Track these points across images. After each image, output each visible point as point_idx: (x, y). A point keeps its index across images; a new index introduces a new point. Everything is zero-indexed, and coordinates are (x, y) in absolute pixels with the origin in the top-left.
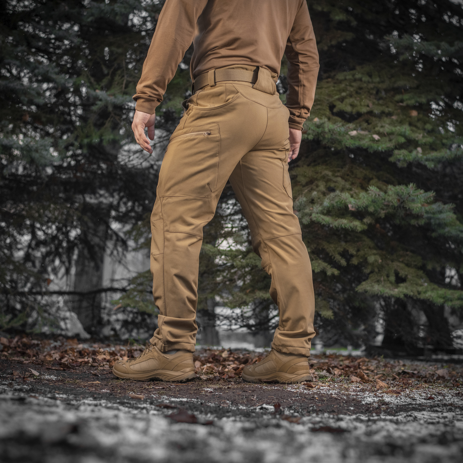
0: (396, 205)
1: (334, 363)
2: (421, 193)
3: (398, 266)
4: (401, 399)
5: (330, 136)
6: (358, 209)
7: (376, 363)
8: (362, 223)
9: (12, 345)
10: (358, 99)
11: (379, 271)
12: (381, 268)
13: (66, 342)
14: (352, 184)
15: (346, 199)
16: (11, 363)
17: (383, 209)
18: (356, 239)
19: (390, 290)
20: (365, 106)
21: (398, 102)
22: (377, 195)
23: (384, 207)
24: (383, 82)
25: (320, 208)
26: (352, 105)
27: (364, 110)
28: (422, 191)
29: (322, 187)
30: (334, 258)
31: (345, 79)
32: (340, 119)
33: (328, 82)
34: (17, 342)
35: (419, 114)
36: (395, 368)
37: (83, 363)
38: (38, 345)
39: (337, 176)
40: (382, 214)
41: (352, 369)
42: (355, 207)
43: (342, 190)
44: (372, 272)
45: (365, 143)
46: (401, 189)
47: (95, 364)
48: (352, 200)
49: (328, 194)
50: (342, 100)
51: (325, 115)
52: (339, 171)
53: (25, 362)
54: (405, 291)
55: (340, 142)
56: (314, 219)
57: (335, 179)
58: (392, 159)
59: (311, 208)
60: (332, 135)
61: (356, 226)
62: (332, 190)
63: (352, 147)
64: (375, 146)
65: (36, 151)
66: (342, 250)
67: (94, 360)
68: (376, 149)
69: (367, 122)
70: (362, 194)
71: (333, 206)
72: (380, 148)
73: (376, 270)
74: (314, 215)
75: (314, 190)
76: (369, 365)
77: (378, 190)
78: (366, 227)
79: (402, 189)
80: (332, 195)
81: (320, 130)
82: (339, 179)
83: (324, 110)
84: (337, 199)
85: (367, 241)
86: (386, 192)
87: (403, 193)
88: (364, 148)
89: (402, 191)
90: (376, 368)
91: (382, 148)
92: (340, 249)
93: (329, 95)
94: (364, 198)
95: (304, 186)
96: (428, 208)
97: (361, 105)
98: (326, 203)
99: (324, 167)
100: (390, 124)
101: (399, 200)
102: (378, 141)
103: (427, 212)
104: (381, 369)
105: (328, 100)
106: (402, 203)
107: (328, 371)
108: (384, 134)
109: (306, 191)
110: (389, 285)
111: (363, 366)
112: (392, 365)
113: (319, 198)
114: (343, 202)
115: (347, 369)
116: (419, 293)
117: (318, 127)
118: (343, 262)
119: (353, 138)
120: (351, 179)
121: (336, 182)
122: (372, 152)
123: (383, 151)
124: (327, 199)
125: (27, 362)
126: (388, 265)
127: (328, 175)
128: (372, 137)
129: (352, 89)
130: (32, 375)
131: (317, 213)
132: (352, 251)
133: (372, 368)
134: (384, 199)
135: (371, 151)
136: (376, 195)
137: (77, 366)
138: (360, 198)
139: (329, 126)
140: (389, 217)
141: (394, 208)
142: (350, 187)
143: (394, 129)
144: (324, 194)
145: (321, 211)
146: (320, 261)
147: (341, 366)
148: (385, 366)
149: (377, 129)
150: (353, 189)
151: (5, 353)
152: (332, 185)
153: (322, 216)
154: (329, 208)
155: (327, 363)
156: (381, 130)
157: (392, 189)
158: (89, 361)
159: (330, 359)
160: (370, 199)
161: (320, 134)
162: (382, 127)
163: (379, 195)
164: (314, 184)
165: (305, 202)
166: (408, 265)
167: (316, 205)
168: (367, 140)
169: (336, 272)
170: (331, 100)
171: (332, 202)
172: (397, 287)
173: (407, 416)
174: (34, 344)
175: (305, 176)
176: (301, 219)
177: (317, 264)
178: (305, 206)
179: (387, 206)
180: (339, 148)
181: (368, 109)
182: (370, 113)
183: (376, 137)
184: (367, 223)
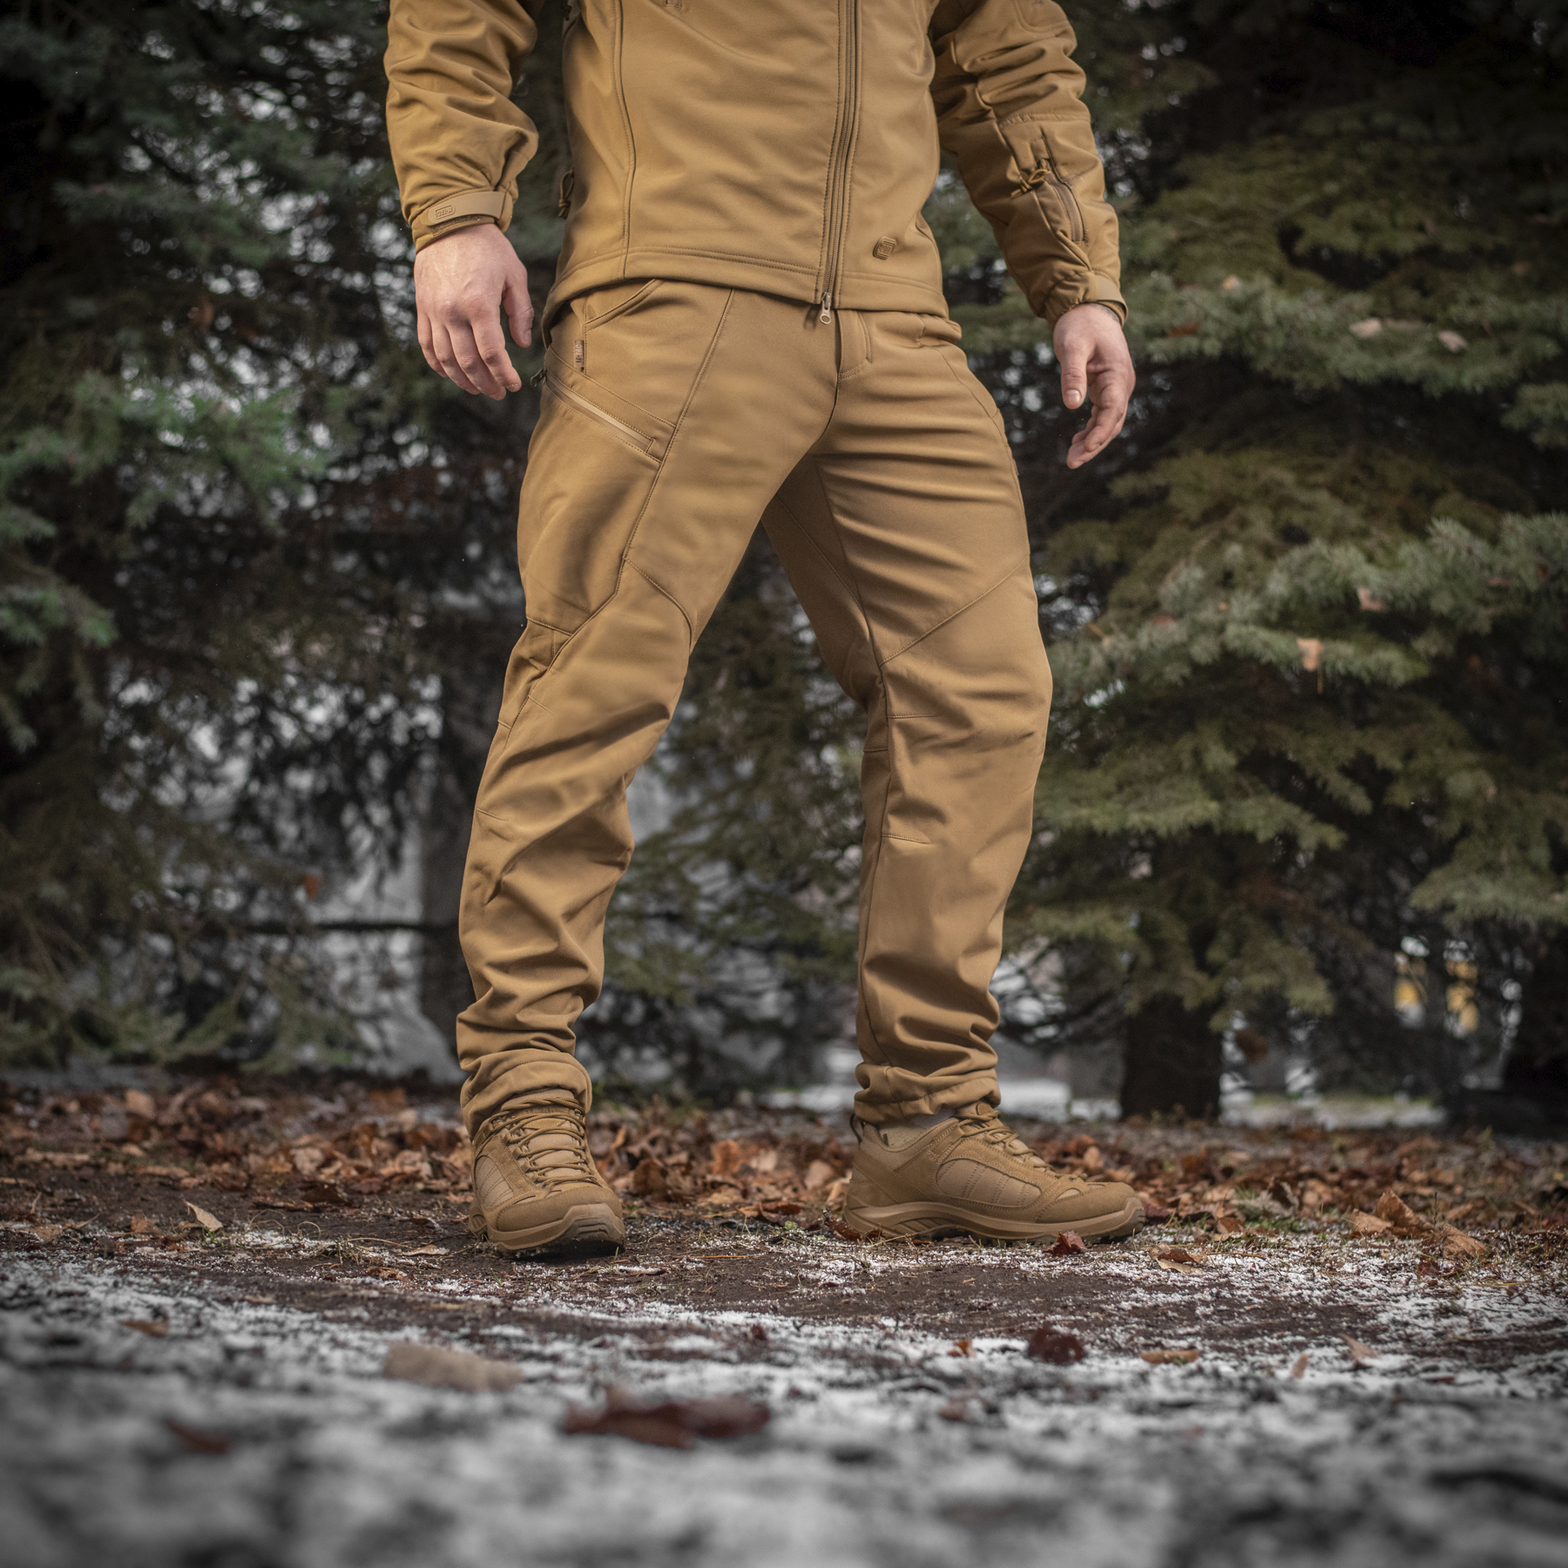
0: (1533, 586)
1: (1312, 1160)
3: (1558, 807)
4: (1526, 1301)
5: (1280, 342)
6: (1392, 604)
7: (1467, 1159)
8: (1410, 653)
9: (167, 1119)
10: (1384, 203)
11: (1491, 828)
12: (1494, 815)
13: (366, 1100)
14: (1372, 513)
15: (1351, 569)
16: (138, 1185)
17: (1485, 603)
19: (1537, 897)
20: (1408, 227)
21: (1529, 211)
22: (1464, 554)
23: (1490, 596)
24: (1474, 140)
25: (1255, 605)
26: (1360, 227)
27: (1405, 243)
29: (1262, 529)
30: (1325, 784)
31: (1337, 134)
32: (1317, 279)
33: (1274, 148)
34: (185, 1106)
36: (1531, 1177)
37: (396, 1179)
38: (257, 1115)
39: (1314, 487)
40: (1483, 619)
41: (1371, 1184)
42: (1384, 599)
43: (1335, 537)
44: (1465, 831)
45: (1411, 362)
46: (1552, 527)
47: (441, 1184)
48: (1373, 574)
49: (1284, 552)
50: (1325, 207)
51: (1263, 265)
52: (1320, 468)
53: (186, 1181)
55: (1320, 362)
56: (1235, 644)
57: (1304, 497)
58: (1514, 419)
59: (1223, 606)
60: (1288, 336)
61: (1389, 667)
62: (1295, 536)
63: (1363, 376)
64: (1449, 374)
65: (241, 434)
66: (1351, 755)
67: (438, 1169)
68: (1450, 384)
69: (1421, 287)
70: (1409, 550)
71: (1304, 596)
72: (1466, 381)
73: (1480, 824)
74: (1232, 630)
75: (1232, 538)
76: (1440, 1165)
77: (1466, 533)
78: (1423, 670)
79: (1554, 527)
80: (1297, 554)
81: (1244, 321)
82: (1323, 497)
83: (1262, 247)
84: (1313, 571)
85: (1442, 721)
86: (1494, 541)
87: (1558, 541)
88: (1410, 379)
89: (1556, 535)
90: (1465, 1175)
91: (1476, 380)
92: (1346, 754)
93: (1279, 195)
94: (1416, 562)
95: (1194, 526)
97: (1394, 225)
98: (1278, 585)
99: (1267, 454)
100: (1501, 293)
101: (1544, 569)
102: (1460, 354)
104: (1481, 1181)
105: (1273, 212)
106: (1554, 578)
107: (1278, 1195)
108: (1482, 328)
109: (1204, 542)
110: (1530, 878)
111: (1412, 1170)
112: (1525, 1166)
113: (1251, 568)
114: (1339, 581)
115: (1354, 1183)
117: (1237, 307)
118: (1360, 801)
119: (1365, 344)
120: (1365, 496)
121: (1308, 507)
122: (1437, 394)
123: (1479, 389)
124: (1281, 571)
125: (195, 1181)
126: (1520, 804)
127: (1280, 484)
128: (1438, 341)
129: (1361, 170)
130: (198, 1232)
131: (1245, 622)
132: (1387, 757)
133: (1447, 1177)
134: (1491, 568)
135: (1435, 390)
136: (1458, 553)
137: (371, 1193)
138: (1401, 565)
139: (1276, 303)
140: (1508, 633)
141: (1527, 597)
142: (1362, 523)
143: (1516, 311)
144: (1269, 552)
145: (1260, 613)
146: (1273, 800)
147: (1334, 1170)
148: (1497, 1168)
149: (1454, 311)
150: (1374, 530)
151: (134, 1150)
152: (1298, 518)
153: (1264, 634)
154: (1286, 603)
155: (1286, 1161)
156: (1471, 315)
157: (1518, 529)
158: (418, 1172)
159: (1301, 1146)
160: (1438, 568)
161: (1247, 334)
162: (1474, 302)
163: (1470, 552)
164: (1232, 516)
165: (1201, 583)
167: (1239, 592)
168: (1418, 351)
169: (1333, 837)
170: (1285, 210)
171: (1297, 580)
172: (1560, 885)
173: (1538, 1369)
174: (243, 1113)
175: (1197, 490)
176: (1184, 645)
177: (1262, 811)
178: (1200, 598)
179: (1500, 590)
180: (1318, 384)
181: (1421, 239)
182: (1430, 254)
183: (1452, 340)
184: (1427, 653)
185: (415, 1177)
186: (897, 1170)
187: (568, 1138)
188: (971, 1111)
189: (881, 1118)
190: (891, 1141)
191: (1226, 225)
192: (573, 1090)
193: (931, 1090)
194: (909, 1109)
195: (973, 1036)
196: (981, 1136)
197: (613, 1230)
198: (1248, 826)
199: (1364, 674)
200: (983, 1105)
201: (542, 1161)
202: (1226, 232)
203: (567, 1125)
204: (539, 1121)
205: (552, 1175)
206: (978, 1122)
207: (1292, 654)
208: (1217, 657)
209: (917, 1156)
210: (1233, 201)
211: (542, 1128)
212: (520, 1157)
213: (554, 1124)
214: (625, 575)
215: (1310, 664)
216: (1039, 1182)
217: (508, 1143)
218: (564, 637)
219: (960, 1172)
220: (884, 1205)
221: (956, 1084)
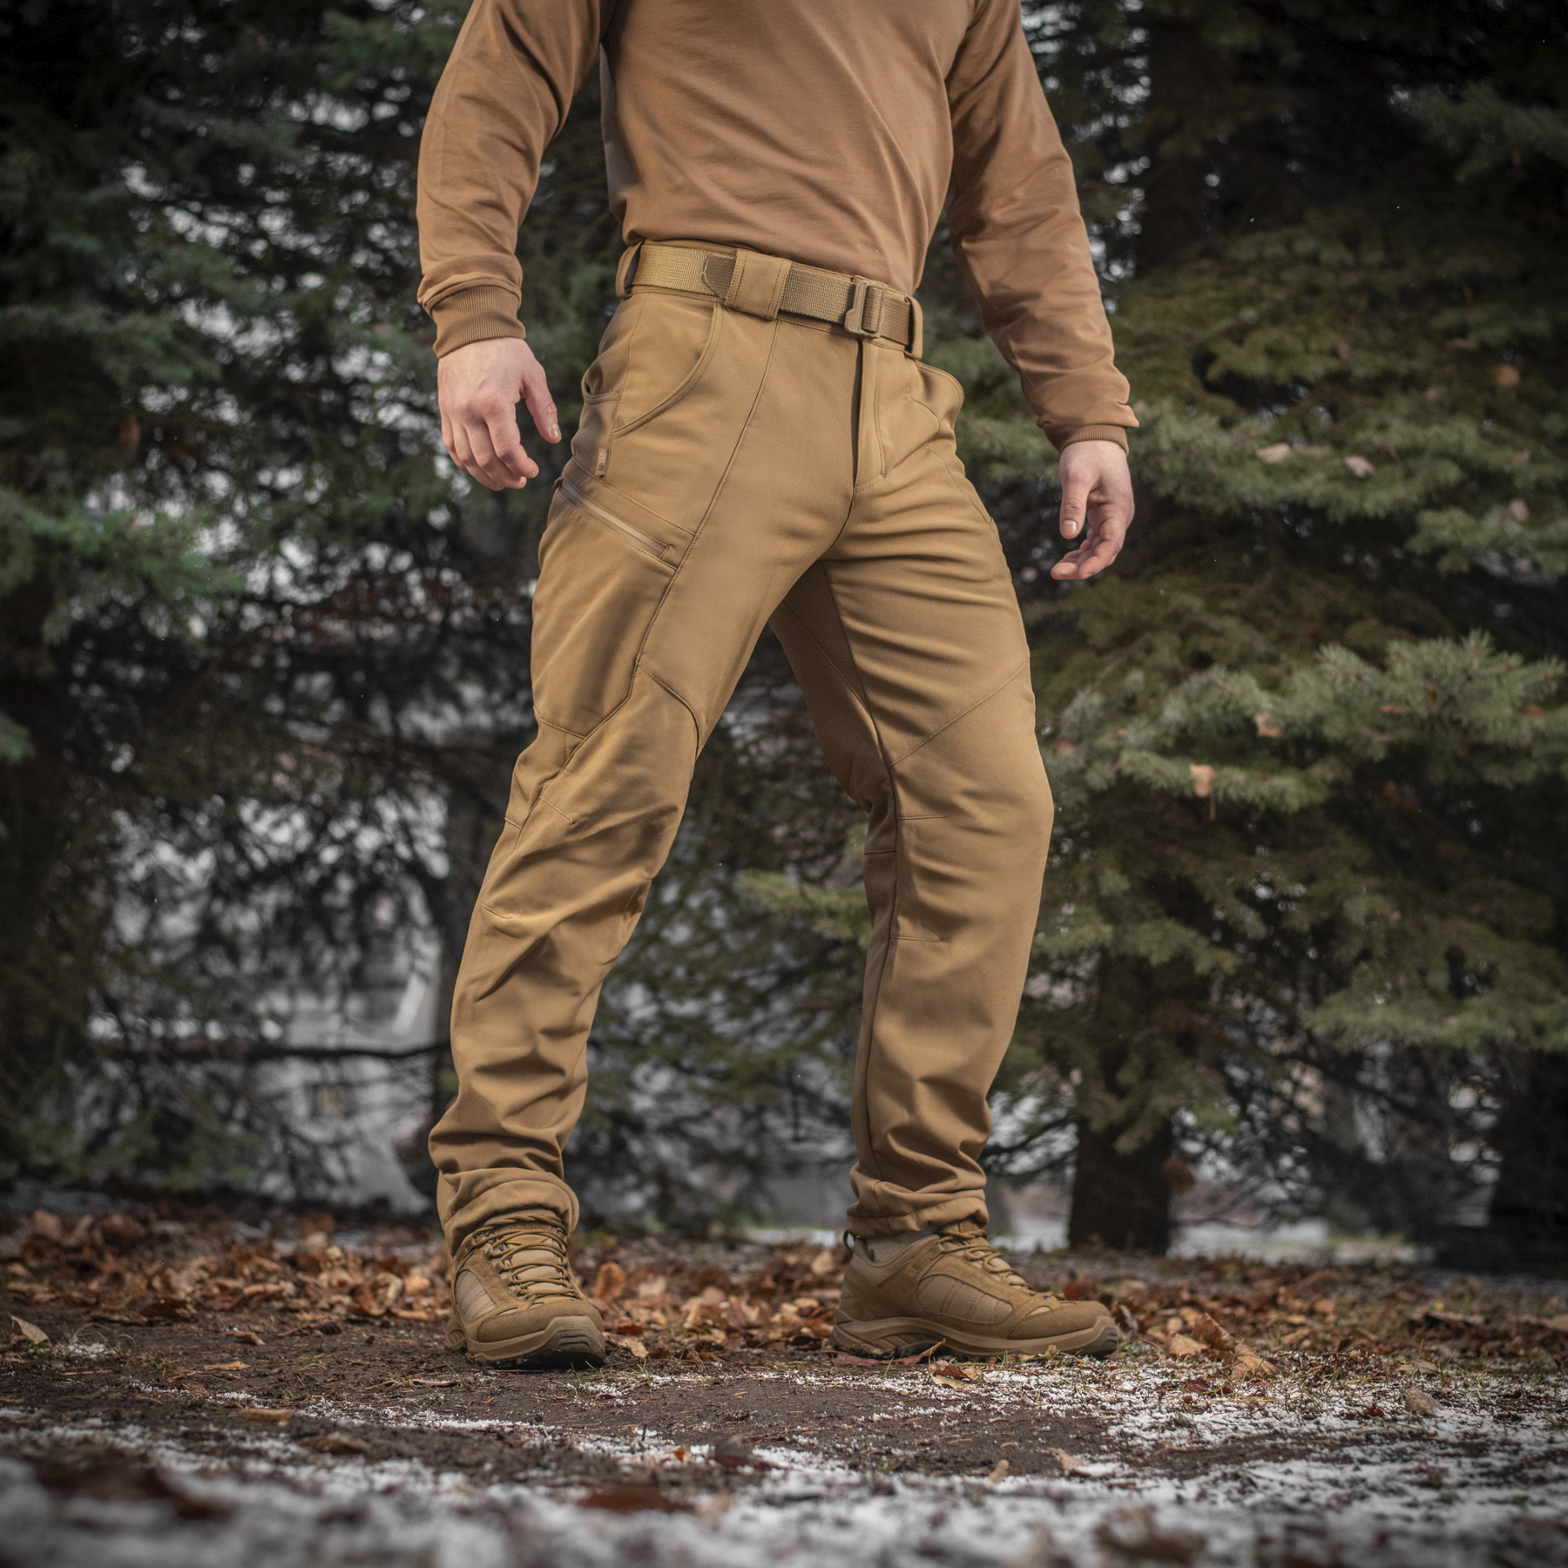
0: (1423, 712)
2: (1510, 669)
3: (1465, 932)
5: (1179, 466)
6: (1286, 731)
8: (1307, 780)
10: (1301, 328)
11: (1391, 953)
12: (1395, 938)
14: (1284, 639)
15: (1244, 695)
17: (1382, 730)
18: (1304, 839)
19: (1429, 1020)
20: (1321, 352)
21: (1449, 334)
22: (1353, 679)
23: (1389, 724)
24: (1399, 265)
25: (1152, 732)
26: (1274, 353)
27: (1316, 368)
28: (1515, 660)
29: (1166, 652)
31: (1261, 259)
32: (1229, 405)
33: (1199, 273)
34: (91, 1228)
35: (1524, 376)
39: (1222, 613)
40: (1378, 747)
42: (1277, 726)
43: (1236, 665)
44: (1366, 955)
45: (1313, 487)
46: (1438, 653)
48: (1265, 700)
49: (1185, 678)
50: (1239, 334)
51: (1174, 389)
52: (1235, 594)
54: (1485, 1023)
55: (1220, 487)
56: (1128, 770)
57: (1215, 623)
58: (1417, 543)
59: (1120, 732)
60: (1186, 460)
61: (1282, 795)
62: (1202, 662)
63: (1261, 501)
64: (1351, 499)
67: (301, 1289)
68: (1354, 509)
70: (1300, 675)
71: (1200, 722)
72: (1369, 507)
73: (1380, 950)
74: (1125, 757)
75: (1138, 664)
77: (1354, 661)
78: (1319, 796)
79: (1440, 652)
80: (1196, 681)
82: (1230, 623)
83: (1174, 373)
84: (1213, 696)
85: (1346, 846)
86: (1381, 665)
87: (1444, 667)
88: (1312, 504)
89: (1442, 660)
91: (1378, 504)
93: (1196, 320)
94: (1307, 689)
95: (1102, 652)
96: (1540, 721)
97: (1307, 351)
98: (1174, 711)
99: (1185, 580)
100: (1410, 418)
101: (1434, 695)
102: (1365, 479)
103: (1541, 737)
105: (1189, 338)
106: (1444, 704)
108: (1388, 454)
109: (1110, 669)
110: (1428, 1003)
113: (1151, 693)
114: (1232, 707)
116: (1540, 1030)
118: (1255, 926)
119: (1270, 470)
120: (1278, 622)
121: (1217, 634)
122: (1341, 519)
123: (1382, 513)
124: (1179, 697)
126: (1424, 929)
127: (1189, 610)
128: (1344, 466)
129: (1280, 295)
131: (1140, 748)
134: (1380, 693)
135: (1337, 515)
136: (1346, 681)
138: (1293, 692)
141: (1420, 724)
142: (1273, 650)
143: (1420, 435)
144: (1175, 679)
145: (1156, 740)
146: (1170, 924)
149: (1361, 436)
150: (1284, 657)
152: (1205, 645)
153: (1156, 761)
154: (1183, 730)
156: (1378, 439)
157: (1406, 655)
160: (1328, 693)
162: (1383, 427)
163: (1359, 677)
164: (1140, 642)
165: (1099, 709)
166: (1500, 929)
167: (1138, 719)
168: (1320, 476)
169: (1228, 962)
170: (1200, 335)
171: (1195, 707)
172: (1457, 1009)
175: (1107, 617)
176: (1083, 771)
177: (1158, 935)
178: (1100, 725)
179: (1394, 717)
180: (1220, 509)
181: (1333, 364)
182: (1339, 378)
183: (1359, 465)
184: (1324, 781)
185: (278, 1296)
186: (881, 1285)
187: (549, 1254)
188: (954, 1230)
189: (870, 1232)
190: (878, 1256)
191: (1140, 351)
192: (555, 1210)
193: (918, 1207)
194: (896, 1226)
195: (962, 1154)
196: (961, 1253)
197: (594, 1342)
198: (1143, 950)
199: (1257, 800)
200: (969, 1224)
201: (524, 1276)
202: (1139, 358)
203: (549, 1242)
204: (522, 1237)
205: (534, 1288)
206: (959, 1239)
207: (1183, 781)
208: (1113, 783)
209: (898, 1272)
210: (1149, 326)
211: (524, 1244)
212: (503, 1271)
213: (538, 1239)
214: (637, 680)
215: (1202, 791)
216: (1012, 1299)
217: (491, 1257)
218: (577, 740)
219: (939, 1288)
220: (867, 1319)
221: (943, 1202)
